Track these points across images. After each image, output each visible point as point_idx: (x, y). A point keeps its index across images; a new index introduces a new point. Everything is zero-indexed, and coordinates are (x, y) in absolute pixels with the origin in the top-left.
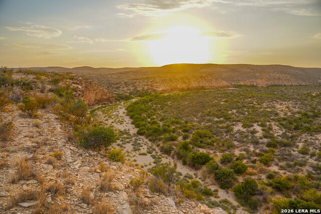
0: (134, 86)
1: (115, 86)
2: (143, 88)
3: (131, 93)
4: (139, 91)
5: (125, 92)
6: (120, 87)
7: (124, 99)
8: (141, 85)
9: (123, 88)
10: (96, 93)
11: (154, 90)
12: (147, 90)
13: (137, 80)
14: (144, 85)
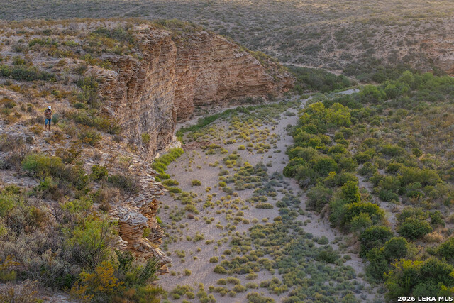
0: (366, 46)
1: (307, 44)
2: (395, 52)
3: (349, 71)
4: (379, 61)
5: (333, 67)
6: (318, 48)
7: (318, 88)
8: (389, 42)
9: (330, 50)
10: (224, 68)
11: (431, 61)
12: (406, 59)
13: (382, 23)
14: (400, 44)
